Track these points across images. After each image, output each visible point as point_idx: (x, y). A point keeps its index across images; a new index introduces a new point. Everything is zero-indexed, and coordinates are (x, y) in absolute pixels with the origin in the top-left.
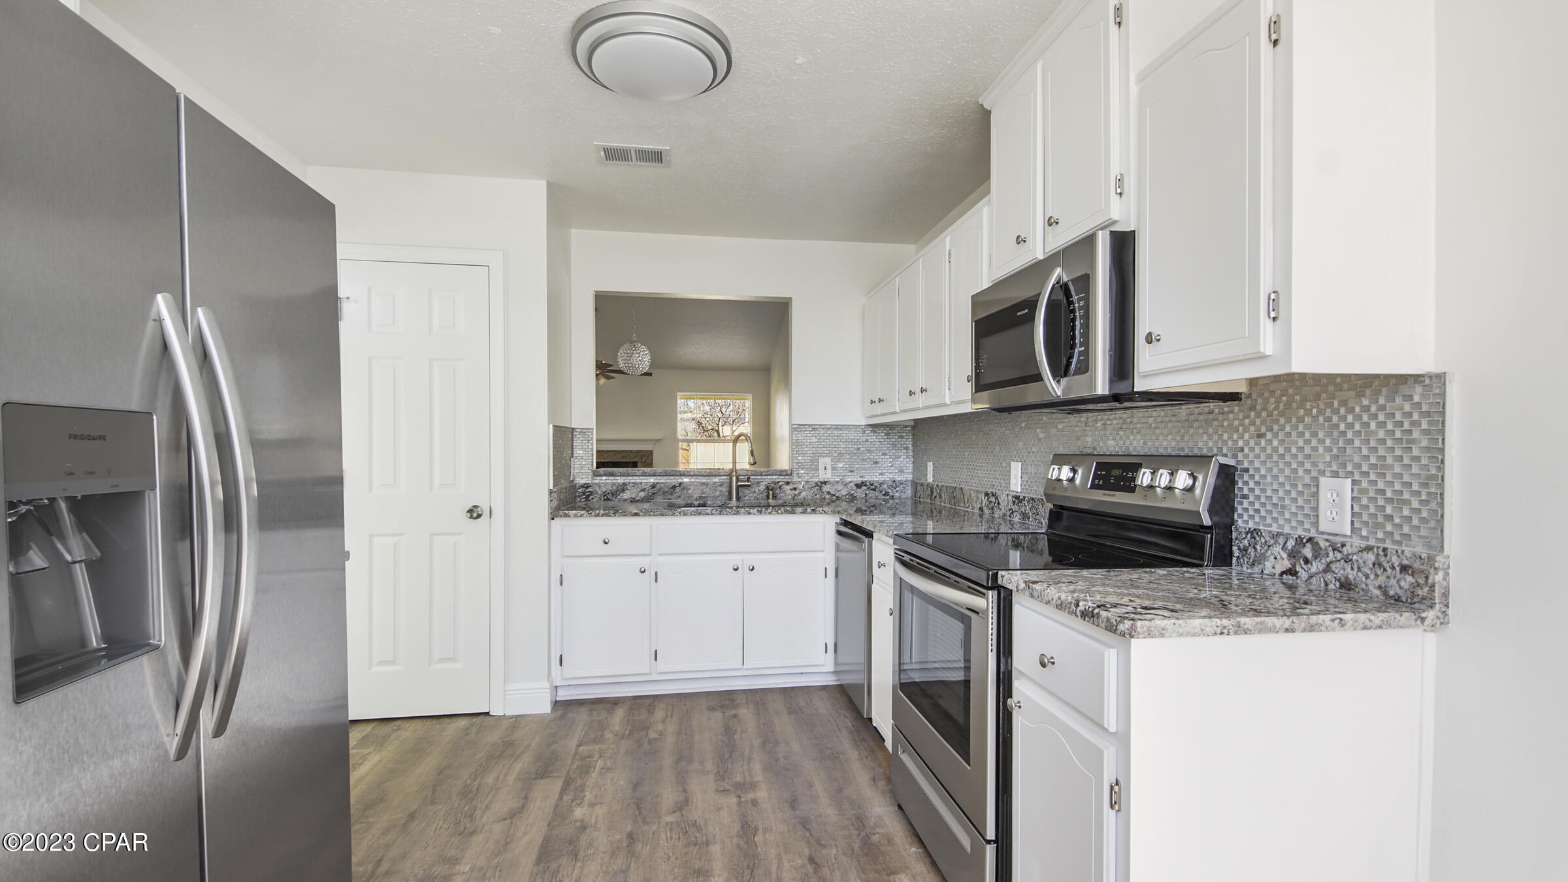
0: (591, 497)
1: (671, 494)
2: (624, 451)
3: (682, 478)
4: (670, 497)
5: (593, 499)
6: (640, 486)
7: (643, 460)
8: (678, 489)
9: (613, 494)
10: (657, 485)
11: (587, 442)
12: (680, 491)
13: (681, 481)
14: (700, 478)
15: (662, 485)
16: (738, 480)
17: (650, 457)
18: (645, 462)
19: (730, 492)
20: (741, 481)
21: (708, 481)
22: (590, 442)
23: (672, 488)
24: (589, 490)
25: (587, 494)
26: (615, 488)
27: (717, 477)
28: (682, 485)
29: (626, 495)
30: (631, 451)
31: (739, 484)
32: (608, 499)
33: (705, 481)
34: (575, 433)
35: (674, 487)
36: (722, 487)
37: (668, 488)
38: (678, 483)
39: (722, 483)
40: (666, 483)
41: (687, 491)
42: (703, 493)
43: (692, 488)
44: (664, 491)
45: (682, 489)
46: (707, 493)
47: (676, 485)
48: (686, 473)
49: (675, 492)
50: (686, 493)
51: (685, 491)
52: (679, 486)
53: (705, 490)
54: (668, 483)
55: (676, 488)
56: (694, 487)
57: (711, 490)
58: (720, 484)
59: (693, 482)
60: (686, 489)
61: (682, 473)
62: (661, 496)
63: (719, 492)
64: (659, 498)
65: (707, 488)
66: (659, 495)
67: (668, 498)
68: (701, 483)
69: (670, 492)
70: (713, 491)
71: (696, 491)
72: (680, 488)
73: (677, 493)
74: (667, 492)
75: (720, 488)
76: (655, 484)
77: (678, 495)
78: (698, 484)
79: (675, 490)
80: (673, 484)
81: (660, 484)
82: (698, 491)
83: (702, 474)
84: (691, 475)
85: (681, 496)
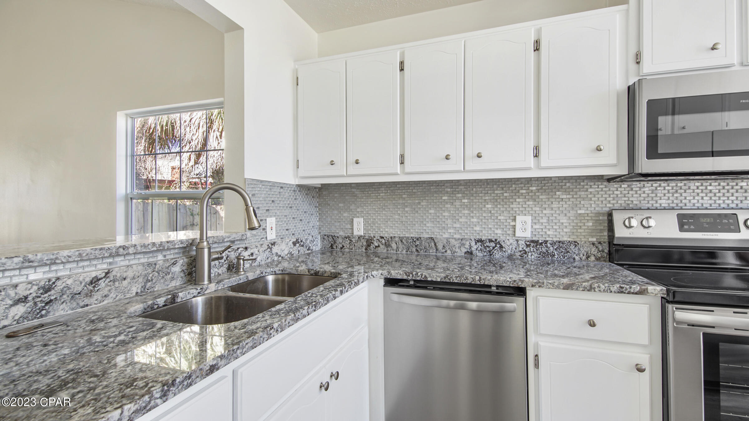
1: (90, 295)
4: (87, 301)
6: (12, 292)
8: (102, 284)
10: (58, 283)
12: (107, 285)
13: (107, 266)
14: (145, 256)
15: (69, 282)
16: (209, 251)
21: (157, 259)
23: (91, 283)
28: (111, 275)
31: (213, 256)
33: (152, 260)
35: (95, 281)
36: (175, 266)
37: (83, 284)
38: (104, 271)
39: (175, 260)
40: (79, 275)
41: (120, 283)
42: (148, 281)
43: (129, 276)
44: (75, 291)
45: (111, 281)
46: (154, 281)
47: (100, 277)
48: (121, 250)
49: (96, 289)
50: (117, 287)
51: (117, 283)
52: (104, 277)
53: (151, 275)
54: (83, 274)
55: (100, 281)
56: (134, 273)
57: (159, 274)
58: (172, 262)
59: (131, 266)
60: (120, 280)
61: (114, 252)
62: (66, 303)
63: (170, 275)
64: (62, 310)
65: (153, 271)
66: (63, 303)
67: (82, 304)
68: (145, 264)
69: (86, 291)
70: (162, 276)
71: (137, 280)
72: (108, 280)
73: (100, 290)
74: (79, 293)
75: (173, 268)
76: (54, 280)
77: (104, 295)
78: (140, 268)
79: (97, 286)
80: (94, 274)
81: (65, 279)
82: (139, 281)
83: (149, 249)
84: (131, 252)
85: (109, 294)
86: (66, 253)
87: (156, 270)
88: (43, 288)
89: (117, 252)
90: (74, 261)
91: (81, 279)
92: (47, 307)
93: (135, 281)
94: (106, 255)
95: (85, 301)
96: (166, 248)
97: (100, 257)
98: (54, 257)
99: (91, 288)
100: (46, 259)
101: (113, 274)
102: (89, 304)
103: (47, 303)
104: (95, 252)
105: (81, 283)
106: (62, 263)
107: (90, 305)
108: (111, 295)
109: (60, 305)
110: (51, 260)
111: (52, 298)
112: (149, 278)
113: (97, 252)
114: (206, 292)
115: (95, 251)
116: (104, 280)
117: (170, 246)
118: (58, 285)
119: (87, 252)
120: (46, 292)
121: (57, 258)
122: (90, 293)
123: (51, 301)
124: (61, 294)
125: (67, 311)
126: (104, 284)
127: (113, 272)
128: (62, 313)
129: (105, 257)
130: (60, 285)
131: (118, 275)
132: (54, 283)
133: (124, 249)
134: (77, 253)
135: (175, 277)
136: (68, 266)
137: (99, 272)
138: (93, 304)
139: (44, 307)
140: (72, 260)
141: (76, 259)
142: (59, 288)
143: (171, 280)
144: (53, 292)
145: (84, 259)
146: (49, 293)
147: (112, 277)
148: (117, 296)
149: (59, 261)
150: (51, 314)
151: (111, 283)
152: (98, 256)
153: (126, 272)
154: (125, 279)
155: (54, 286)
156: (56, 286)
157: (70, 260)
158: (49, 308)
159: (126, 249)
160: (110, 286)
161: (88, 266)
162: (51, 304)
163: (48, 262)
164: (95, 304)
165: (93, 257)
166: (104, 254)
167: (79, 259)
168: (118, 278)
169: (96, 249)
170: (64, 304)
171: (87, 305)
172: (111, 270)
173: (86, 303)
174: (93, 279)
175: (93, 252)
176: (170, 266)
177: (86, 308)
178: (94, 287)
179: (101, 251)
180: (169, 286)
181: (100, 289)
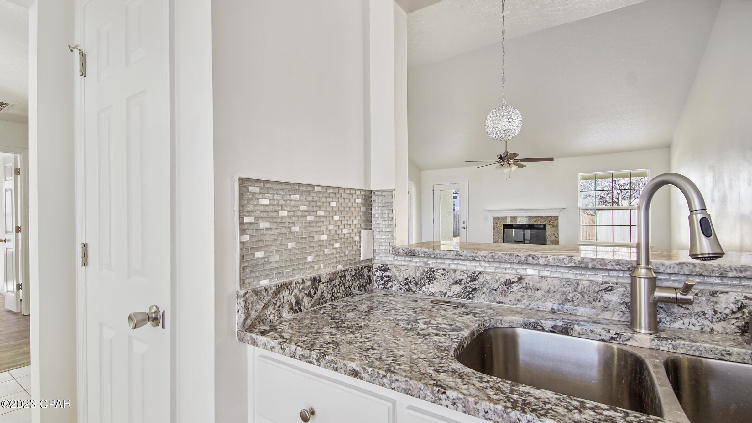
0: (390, 284)
1: (504, 294)
2: (536, 217)
3: (524, 267)
4: (502, 299)
5: (391, 287)
6: (453, 275)
7: (551, 223)
8: (515, 288)
9: (416, 284)
10: (480, 276)
11: (386, 208)
12: (519, 291)
13: (523, 272)
14: (562, 270)
15: (488, 278)
16: (653, 284)
17: (556, 221)
18: (552, 224)
19: (632, 307)
20: (663, 288)
21: (579, 277)
22: (391, 208)
23: (505, 284)
24: (387, 274)
25: (386, 279)
26: (418, 274)
27: (599, 273)
28: (524, 282)
29: (433, 288)
30: (541, 217)
31: (658, 294)
32: (410, 290)
33: (571, 276)
34: (373, 198)
35: (508, 283)
36: (610, 293)
37: (499, 283)
38: (517, 276)
39: (611, 285)
40: (496, 274)
41: (533, 292)
42: (566, 300)
43: (543, 288)
44: (492, 287)
45: (524, 287)
46: (576, 303)
47: (513, 280)
48: (530, 259)
49: (510, 291)
50: (530, 296)
51: (530, 292)
52: (517, 282)
53: (571, 295)
54: (498, 274)
55: (513, 285)
56: (549, 286)
57: (583, 296)
58: (605, 287)
59: (545, 277)
60: (532, 289)
61: (523, 260)
62: (486, 294)
63: (602, 302)
64: (483, 299)
65: (575, 291)
66: (483, 293)
67: (498, 300)
68: (564, 280)
69: (501, 290)
70: (587, 300)
71: (553, 295)
72: (520, 286)
73: (514, 293)
74: (496, 290)
75: (606, 295)
76: (477, 273)
77: (517, 298)
78: (557, 282)
79: (510, 288)
80: (507, 277)
81: (485, 275)
82: (556, 296)
83: (564, 264)
84: (541, 263)
85: (522, 299)
86: (482, 253)
87: (579, 290)
88: (471, 277)
89: (526, 261)
90: (488, 261)
91: (497, 278)
92: (473, 293)
93: (550, 295)
94: (515, 261)
95: (500, 298)
96: (590, 266)
97: (510, 262)
98: (474, 255)
99: (505, 288)
100: (469, 255)
101: (526, 282)
102: (503, 302)
103: (473, 290)
104: (505, 257)
105: (497, 281)
106: (480, 261)
107: (505, 304)
108: (524, 301)
109: (482, 295)
110: (472, 257)
111: (477, 287)
112: (569, 298)
113: (506, 257)
114: (627, 343)
115: (505, 255)
116: (517, 284)
117: (597, 265)
118: (480, 278)
119: (499, 256)
120: (472, 281)
121: (476, 256)
122: (505, 292)
123: (475, 289)
124: (482, 286)
125: (486, 301)
126: (517, 288)
127: (525, 279)
128: (483, 301)
129: (514, 263)
130: (481, 279)
131: (531, 284)
132: (477, 275)
133: (533, 258)
134: (490, 255)
135: (610, 307)
136: (482, 264)
137: (512, 275)
138: (507, 303)
139: (471, 292)
140: (487, 260)
141: (490, 260)
142: (481, 280)
143: (603, 310)
144: (476, 282)
145: (496, 260)
146: (474, 282)
147: (525, 284)
148: (530, 304)
149: (478, 259)
150: (476, 299)
151: (524, 290)
152: (508, 261)
153: (539, 282)
154: (538, 290)
155: (477, 278)
156: (479, 278)
157: (486, 259)
158: (474, 294)
159: (536, 259)
160: (523, 292)
161: (509, 268)
162: (476, 291)
163: (471, 258)
164: (509, 304)
165: (503, 261)
166: (513, 260)
167: (492, 260)
168: (530, 286)
169: (506, 254)
170: (485, 294)
171: (502, 303)
172: (523, 277)
173: (501, 301)
174: (507, 280)
175: (503, 256)
176: (601, 290)
177: (501, 304)
178: (508, 288)
179: (510, 257)
180: (599, 317)
181: (513, 291)
